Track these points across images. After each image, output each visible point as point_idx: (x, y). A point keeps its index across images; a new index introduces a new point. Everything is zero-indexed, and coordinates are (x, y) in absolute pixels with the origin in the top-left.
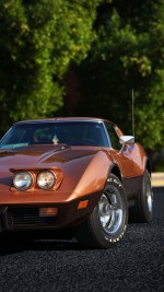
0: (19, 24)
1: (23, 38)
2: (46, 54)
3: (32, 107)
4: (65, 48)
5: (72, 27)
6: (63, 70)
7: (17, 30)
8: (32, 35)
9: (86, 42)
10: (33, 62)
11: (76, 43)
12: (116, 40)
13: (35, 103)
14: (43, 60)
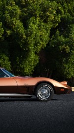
0: (22, 35)
1: (24, 40)
2: (32, 45)
3: (28, 63)
4: (39, 43)
5: (41, 36)
6: (39, 50)
7: (22, 37)
8: (27, 39)
9: (46, 41)
10: (28, 48)
11: (42, 41)
12: (58, 40)
13: (29, 62)
14: (31, 47)
